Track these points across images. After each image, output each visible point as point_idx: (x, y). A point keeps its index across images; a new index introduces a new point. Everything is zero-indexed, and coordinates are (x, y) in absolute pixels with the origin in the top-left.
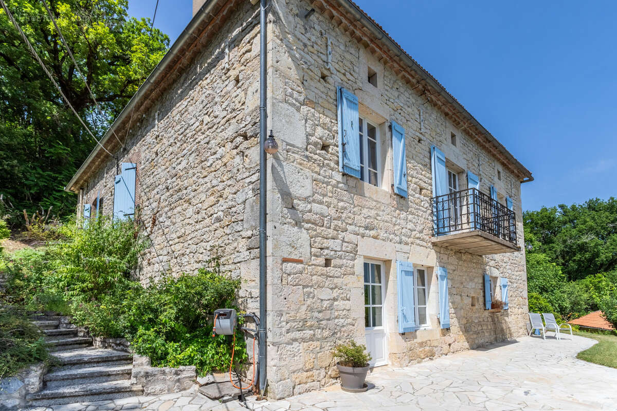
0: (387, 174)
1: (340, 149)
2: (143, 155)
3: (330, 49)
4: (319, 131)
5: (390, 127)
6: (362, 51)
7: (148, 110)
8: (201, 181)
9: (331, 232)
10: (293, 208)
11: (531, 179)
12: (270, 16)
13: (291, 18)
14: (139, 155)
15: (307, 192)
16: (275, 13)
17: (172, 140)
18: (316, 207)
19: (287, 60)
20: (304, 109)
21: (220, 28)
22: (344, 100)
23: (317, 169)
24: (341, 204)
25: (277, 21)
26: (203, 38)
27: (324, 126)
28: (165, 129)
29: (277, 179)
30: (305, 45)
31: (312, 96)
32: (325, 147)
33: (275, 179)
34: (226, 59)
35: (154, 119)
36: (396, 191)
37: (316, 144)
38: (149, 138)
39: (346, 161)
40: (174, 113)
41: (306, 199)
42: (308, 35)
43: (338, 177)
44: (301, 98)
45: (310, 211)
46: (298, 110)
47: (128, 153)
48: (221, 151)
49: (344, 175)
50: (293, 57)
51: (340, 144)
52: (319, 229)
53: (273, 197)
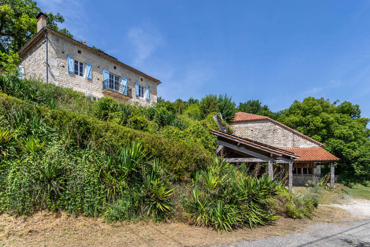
0: (85, 74)
1: (67, 67)
2: (26, 64)
3: (65, 46)
4: (62, 63)
5: (86, 63)
6: (76, 46)
7: (26, 52)
8: (39, 72)
9: (65, 83)
10: (54, 77)
11: (161, 83)
12: (48, 41)
13: (53, 41)
14: (24, 64)
15: (58, 75)
16: (49, 40)
17: (33, 61)
18: (60, 78)
19: (52, 50)
20: (57, 59)
21: (41, 39)
22: (69, 57)
23: (61, 71)
24: (68, 79)
25: (50, 42)
26: (38, 39)
27: (63, 62)
28: (31, 58)
29: (50, 72)
30: (57, 46)
31: (59, 56)
32: (64, 67)
33: (49, 72)
34: (42, 46)
35: (28, 55)
36: (87, 78)
37: (60, 66)
38: (27, 60)
39: (69, 70)
40: (33, 55)
41: (57, 76)
42: (58, 44)
43: (68, 73)
44: (57, 57)
45: (59, 79)
46: (56, 59)
47: (21, 63)
48: (42, 65)
49: (69, 73)
50: (54, 49)
51: (67, 66)
52: (61, 82)
53: (49, 75)
